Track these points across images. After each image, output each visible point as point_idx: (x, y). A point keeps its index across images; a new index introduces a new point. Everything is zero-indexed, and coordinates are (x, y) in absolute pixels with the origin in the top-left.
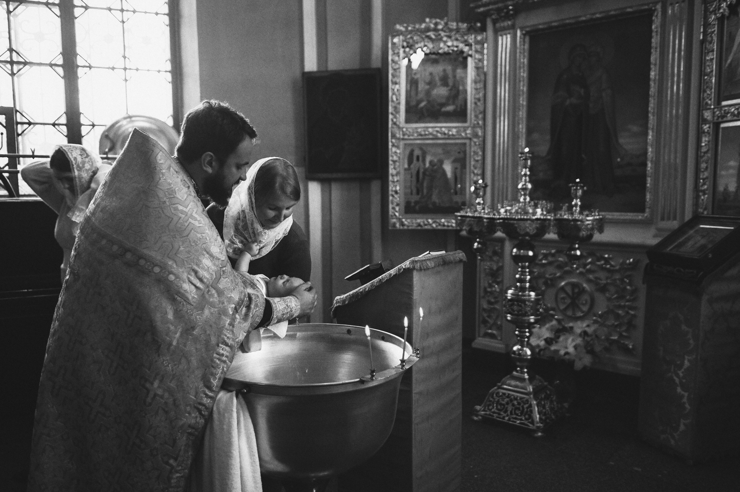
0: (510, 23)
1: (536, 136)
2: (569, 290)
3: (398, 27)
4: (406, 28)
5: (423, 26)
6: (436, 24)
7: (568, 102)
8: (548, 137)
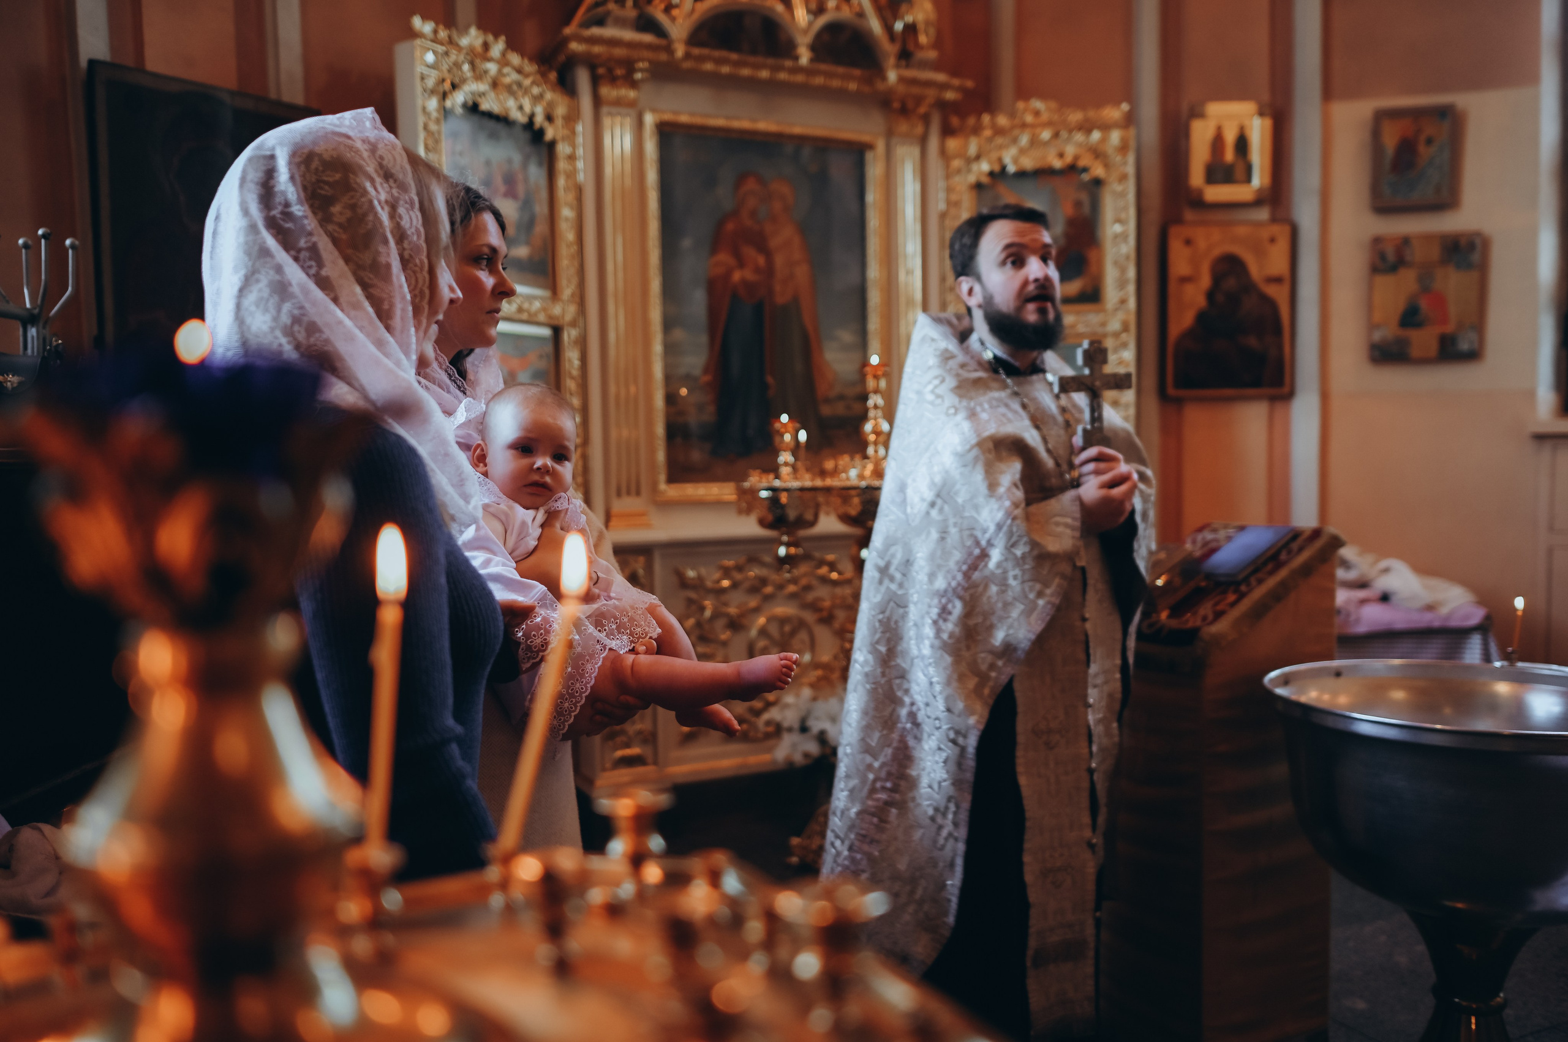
0: (632, 94)
1: (678, 334)
2: (774, 630)
3: (417, 22)
4: (435, 32)
5: (464, 42)
6: (486, 46)
7: (737, 276)
8: (704, 339)
